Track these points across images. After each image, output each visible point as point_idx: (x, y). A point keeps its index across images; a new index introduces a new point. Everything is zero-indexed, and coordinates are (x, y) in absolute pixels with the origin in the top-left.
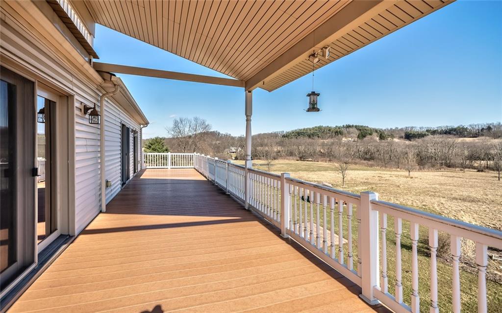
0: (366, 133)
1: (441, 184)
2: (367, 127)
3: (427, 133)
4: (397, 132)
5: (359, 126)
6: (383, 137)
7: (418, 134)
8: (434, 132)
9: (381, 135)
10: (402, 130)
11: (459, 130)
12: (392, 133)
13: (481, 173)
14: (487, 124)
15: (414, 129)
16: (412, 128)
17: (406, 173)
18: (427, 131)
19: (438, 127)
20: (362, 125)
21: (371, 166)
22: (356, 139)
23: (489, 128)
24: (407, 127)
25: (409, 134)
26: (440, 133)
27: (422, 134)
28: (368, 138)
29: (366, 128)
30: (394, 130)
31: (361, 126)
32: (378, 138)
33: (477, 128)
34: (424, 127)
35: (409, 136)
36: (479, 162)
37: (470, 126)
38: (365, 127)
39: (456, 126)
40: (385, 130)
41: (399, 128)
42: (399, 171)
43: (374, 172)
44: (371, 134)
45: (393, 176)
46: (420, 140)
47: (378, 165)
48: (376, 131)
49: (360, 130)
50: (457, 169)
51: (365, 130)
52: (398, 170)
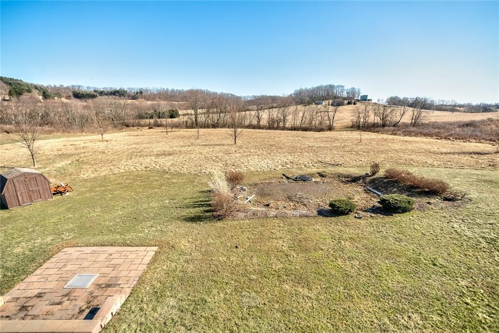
0: (22, 89)
1: (136, 144)
2: (21, 81)
3: (95, 94)
4: (63, 90)
5: (6, 78)
6: (48, 96)
7: (87, 94)
8: (101, 93)
9: (44, 93)
10: (68, 88)
11: (121, 92)
12: (58, 92)
13: (151, 130)
14: (140, 89)
15: (81, 88)
16: (79, 87)
17: (99, 137)
18: (95, 91)
19: (104, 88)
20: (12, 77)
21: (50, 132)
22: (7, 98)
23: (141, 92)
24: (73, 86)
25: (78, 94)
26: (106, 94)
27: (90, 94)
28: (25, 96)
29: (19, 82)
30: (58, 87)
31: (11, 79)
32: (41, 97)
33: (133, 91)
34: (91, 86)
35: (78, 95)
36: (144, 120)
37: (129, 89)
38: (17, 80)
39: (118, 89)
40: (48, 87)
41: (65, 86)
42: (86, 136)
43: (58, 140)
44: (29, 91)
45: (88, 142)
46: (90, 101)
47: (58, 131)
48: (36, 88)
49: (10, 84)
50: (135, 128)
51: (17, 85)
52: (84, 134)
